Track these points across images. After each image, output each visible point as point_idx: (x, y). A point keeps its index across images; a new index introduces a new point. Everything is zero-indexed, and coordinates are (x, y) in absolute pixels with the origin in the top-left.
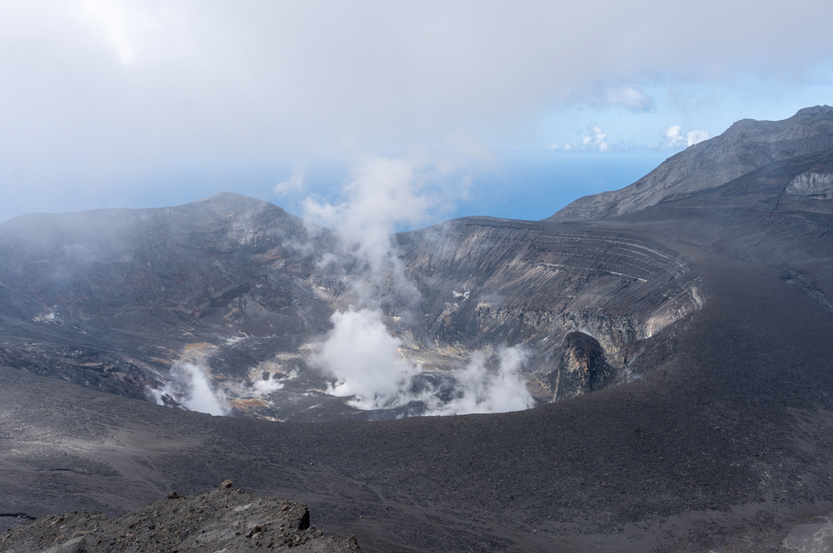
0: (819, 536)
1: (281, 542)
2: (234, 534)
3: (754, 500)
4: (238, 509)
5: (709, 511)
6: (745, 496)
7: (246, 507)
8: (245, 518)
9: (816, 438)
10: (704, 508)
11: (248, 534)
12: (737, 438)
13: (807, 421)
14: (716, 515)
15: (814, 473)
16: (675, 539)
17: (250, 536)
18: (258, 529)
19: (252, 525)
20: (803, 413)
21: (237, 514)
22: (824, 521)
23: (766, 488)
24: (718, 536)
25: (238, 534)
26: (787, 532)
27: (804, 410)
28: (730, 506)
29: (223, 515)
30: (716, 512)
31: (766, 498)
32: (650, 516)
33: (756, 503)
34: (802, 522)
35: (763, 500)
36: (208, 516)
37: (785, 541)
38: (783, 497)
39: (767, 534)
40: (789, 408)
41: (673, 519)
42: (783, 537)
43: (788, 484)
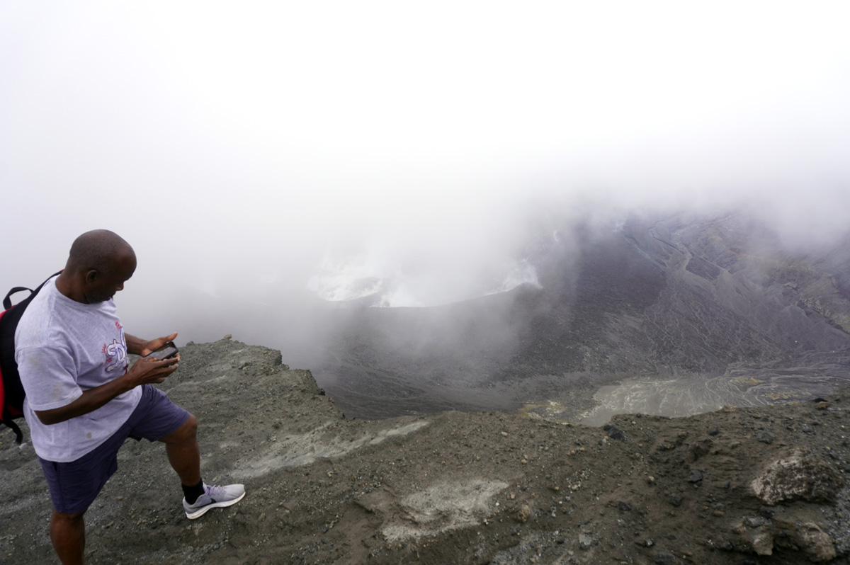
0: (615, 393)
1: (262, 372)
2: (230, 367)
3: (579, 370)
4: (234, 352)
5: (550, 376)
6: (574, 367)
7: (240, 351)
8: (239, 358)
9: (621, 332)
10: (547, 373)
11: (240, 367)
12: (572, 330)
13: (616, 322)
14: (554, 378)
15: (617, 354)
16: (528, 393)
17: (242, 368)
18: (246, 364)
19: (243, 362)
20: (614, 317)
21: (234, 355)
22: (620, 384)
23: (587, 362)
24: (554, 391)
25: (233, 367)
26: (596, 391)
27: (615, 315)
28: (564, 373)
29: (225, 355)
30: (555, 376)
31: (586, 369)
32: (513, 378)
33: (579, 372)
34: (607, 384)
35: (584, 370)
36: (214, 356)
37: (594, 396)
38: (596, 368)
39: (584, 391)
40: (606, 313)
41: (527, 380)
42: (593, 393)
43: (600, 361)
